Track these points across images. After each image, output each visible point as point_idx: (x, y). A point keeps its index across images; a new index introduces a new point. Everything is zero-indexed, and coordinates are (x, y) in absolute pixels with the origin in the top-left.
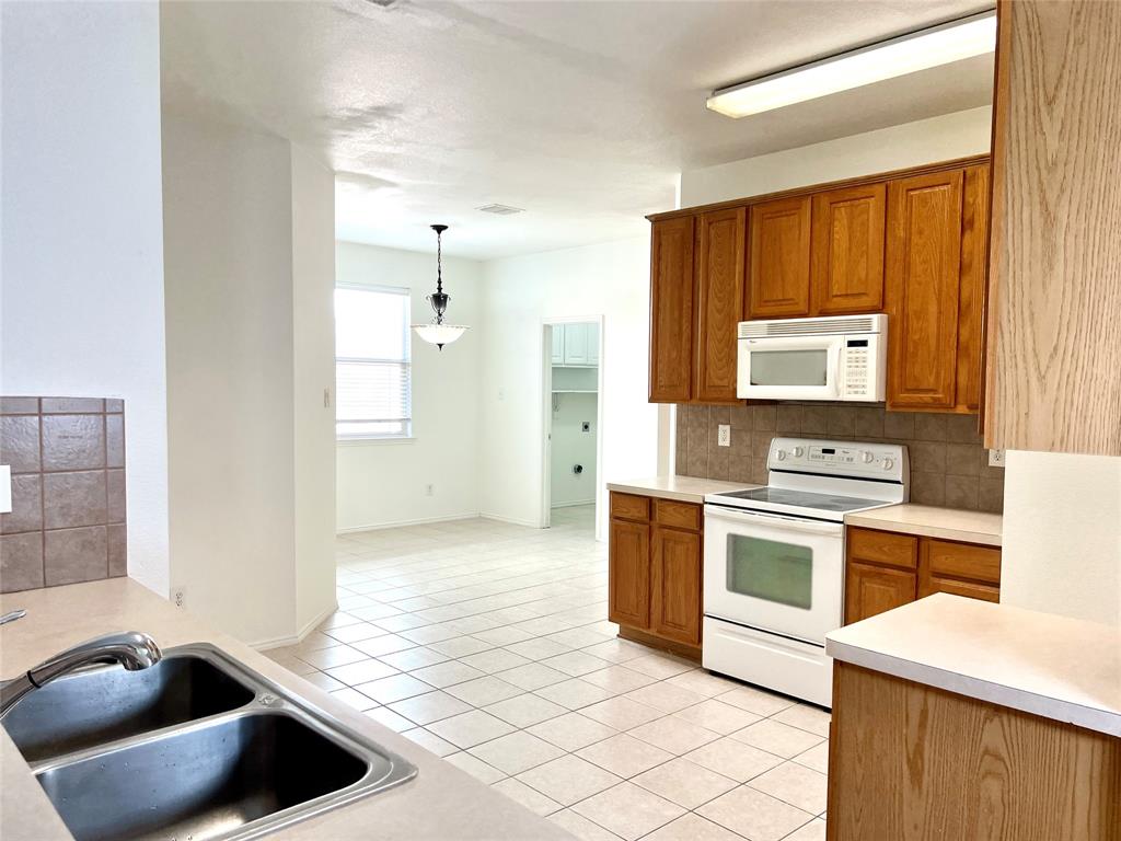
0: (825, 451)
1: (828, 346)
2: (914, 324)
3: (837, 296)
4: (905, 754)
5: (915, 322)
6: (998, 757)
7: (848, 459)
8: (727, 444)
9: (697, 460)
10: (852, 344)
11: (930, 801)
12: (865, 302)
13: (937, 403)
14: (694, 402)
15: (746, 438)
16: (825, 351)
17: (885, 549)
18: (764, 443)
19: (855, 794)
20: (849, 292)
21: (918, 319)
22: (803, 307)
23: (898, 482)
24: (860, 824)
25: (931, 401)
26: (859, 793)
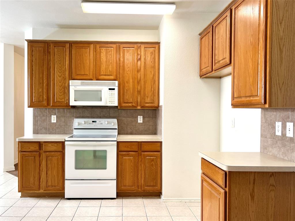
0: (93, 122)
1: (102, 90)
2: (126, 85)
3: (102, 75)
4: (249, 193)
5: (126, 84)
6: (273, 186)
7: (101, 124)
8: (55, 121)
9: (43, 128)
10: (110, 89)
11: (257, 203)
12: (112, 77)
13: (133, 106)
14: (49, 107)
15: (63, 119)
16: (101, 91)
17: (129, 147)
18: (70, 121)
19: (235, 210)
20: (106, 74)
21: (127, 83)
22: (91, 77)
23: (116, 129)
24: (237, 218)
25: (131, 105)
26: (236, 209)
